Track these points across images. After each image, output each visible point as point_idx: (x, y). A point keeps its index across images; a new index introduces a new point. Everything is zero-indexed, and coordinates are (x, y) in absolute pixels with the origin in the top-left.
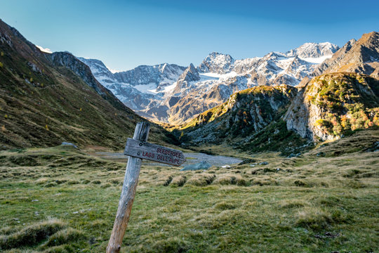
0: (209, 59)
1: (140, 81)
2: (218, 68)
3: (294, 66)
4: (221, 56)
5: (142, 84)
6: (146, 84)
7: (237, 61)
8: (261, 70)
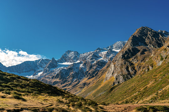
0: (65, 54)
1: (24, 70)
2: (70, 59)
3: (108, 55)
4: (72, 52)
5: (25, 72)
6: (28, 72)
7: (81, 55)
8: (89, 58)
